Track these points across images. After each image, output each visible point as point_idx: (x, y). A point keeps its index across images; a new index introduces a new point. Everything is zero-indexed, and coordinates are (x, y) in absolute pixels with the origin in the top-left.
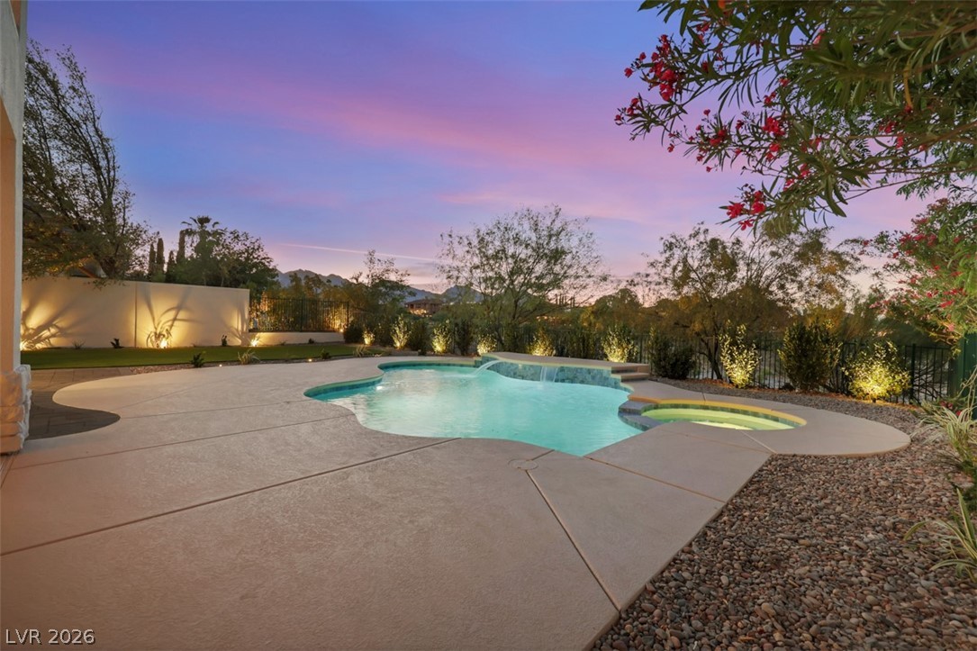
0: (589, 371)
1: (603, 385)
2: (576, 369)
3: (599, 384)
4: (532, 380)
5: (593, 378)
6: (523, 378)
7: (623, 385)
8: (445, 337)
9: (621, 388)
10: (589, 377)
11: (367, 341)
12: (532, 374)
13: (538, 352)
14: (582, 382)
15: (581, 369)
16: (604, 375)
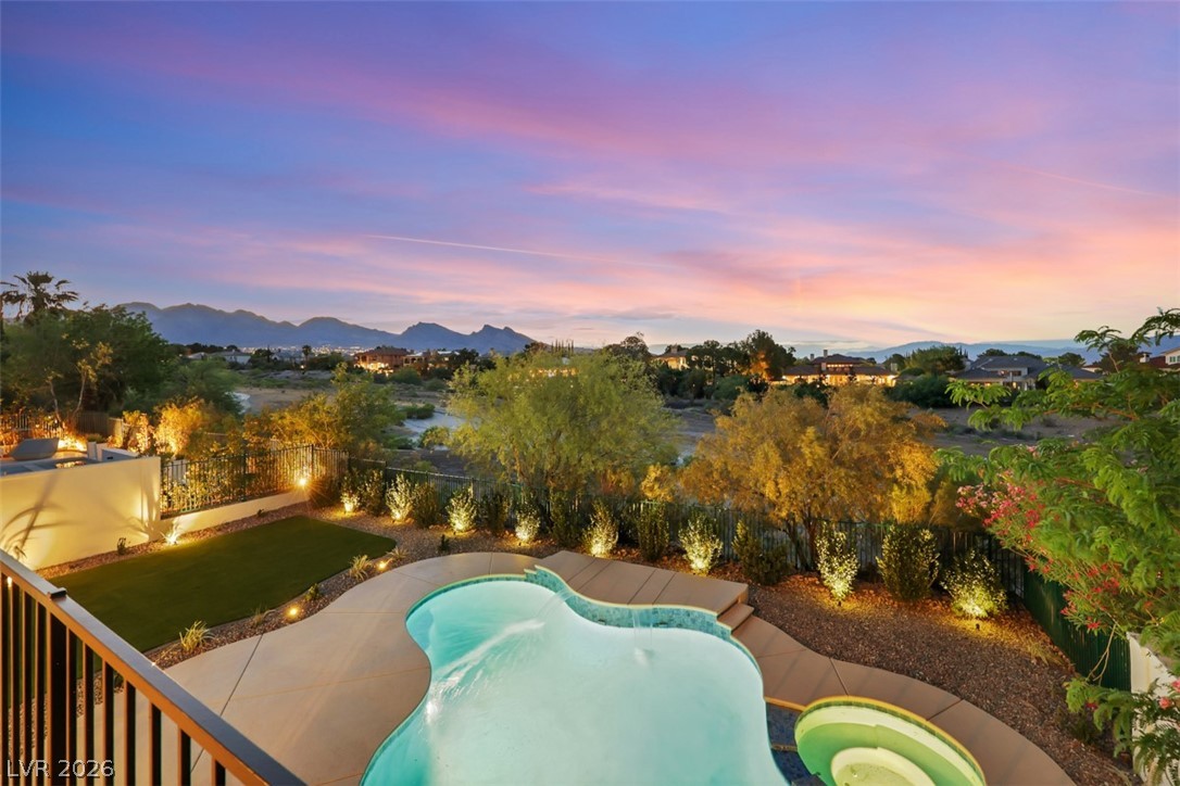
0: (688, 613)
1: (706, 633)
2: (672, 611)
3: (700, 631)
4: (618, 626)
5: (694, 621)
6: (607, 623)
7: (732, 639)
8: (467, 510)
9: (731, 643)
10: (688, 621)
11: (349, 507)
12: (618, 619)
14: (680, 626)
15: (678, 610)
16: (707, 620)
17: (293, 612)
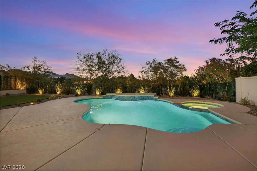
0: (147, 96)
1: (151, 100)
2: (144, 96)
3: (150, 100)
4: (132, 101)
5: (148, 98)
6: (129, 100)
7: (158, 99)
9: (158, 100)
10: (147, 98)
11: (41, 92)
13: (118, 92)
14: (145, 100)
15: (145, 96)
16: (152, 97)
17: (32, 104)
